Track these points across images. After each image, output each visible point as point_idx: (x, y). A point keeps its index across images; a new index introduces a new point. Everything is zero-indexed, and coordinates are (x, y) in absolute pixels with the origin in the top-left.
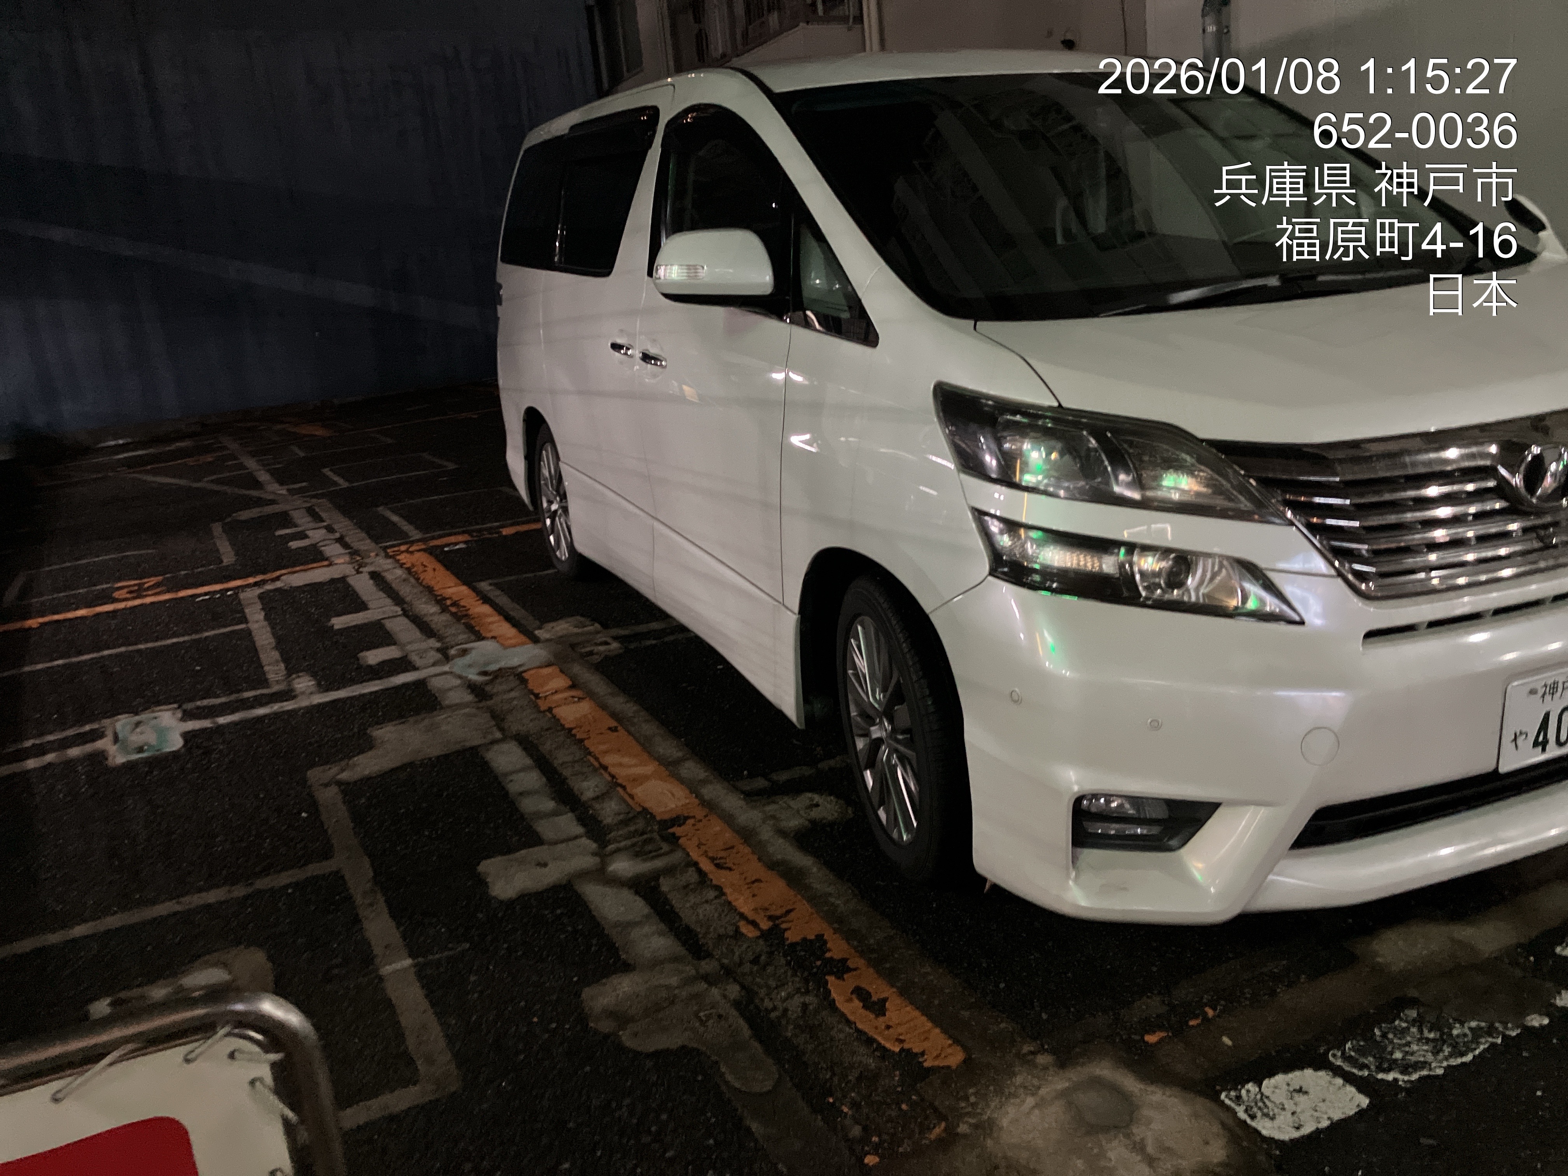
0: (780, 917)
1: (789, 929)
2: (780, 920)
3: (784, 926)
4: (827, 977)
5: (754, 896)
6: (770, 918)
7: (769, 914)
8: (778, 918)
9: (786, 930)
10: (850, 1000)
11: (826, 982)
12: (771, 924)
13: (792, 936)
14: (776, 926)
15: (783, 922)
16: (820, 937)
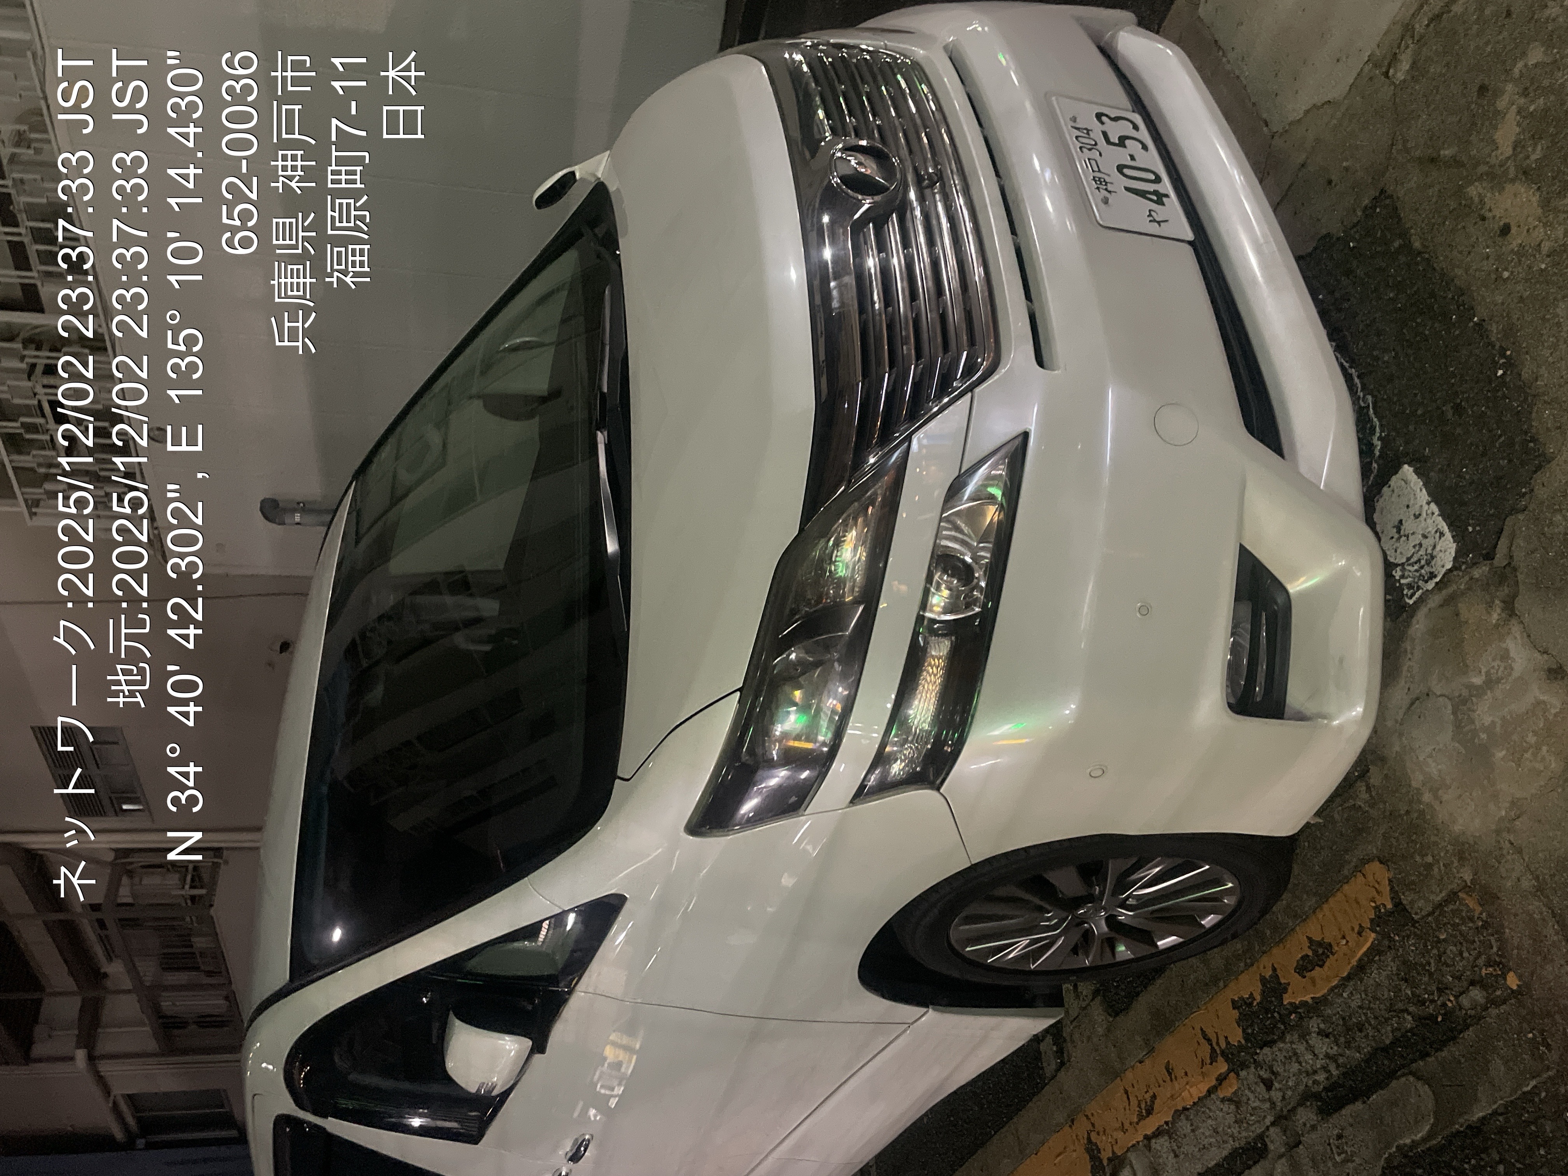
0: (1213, 1049)
1: (1226, 1038)
2: (1216, 1048)
3: (1223, 1045)
4: (1285, 1003)
5: (1186, 1074)
6: (1213, 1059)
7: (1209, 1061)
8: (1213, 1050)
9: (1228, 1043)
10: (1313, 982)
11: (1291, 1004)
12: (1220, 1059)
13: (1237, 1036)
14: (1223, 1053)
15: (1218, 1044)
16: (1235, 1005)
